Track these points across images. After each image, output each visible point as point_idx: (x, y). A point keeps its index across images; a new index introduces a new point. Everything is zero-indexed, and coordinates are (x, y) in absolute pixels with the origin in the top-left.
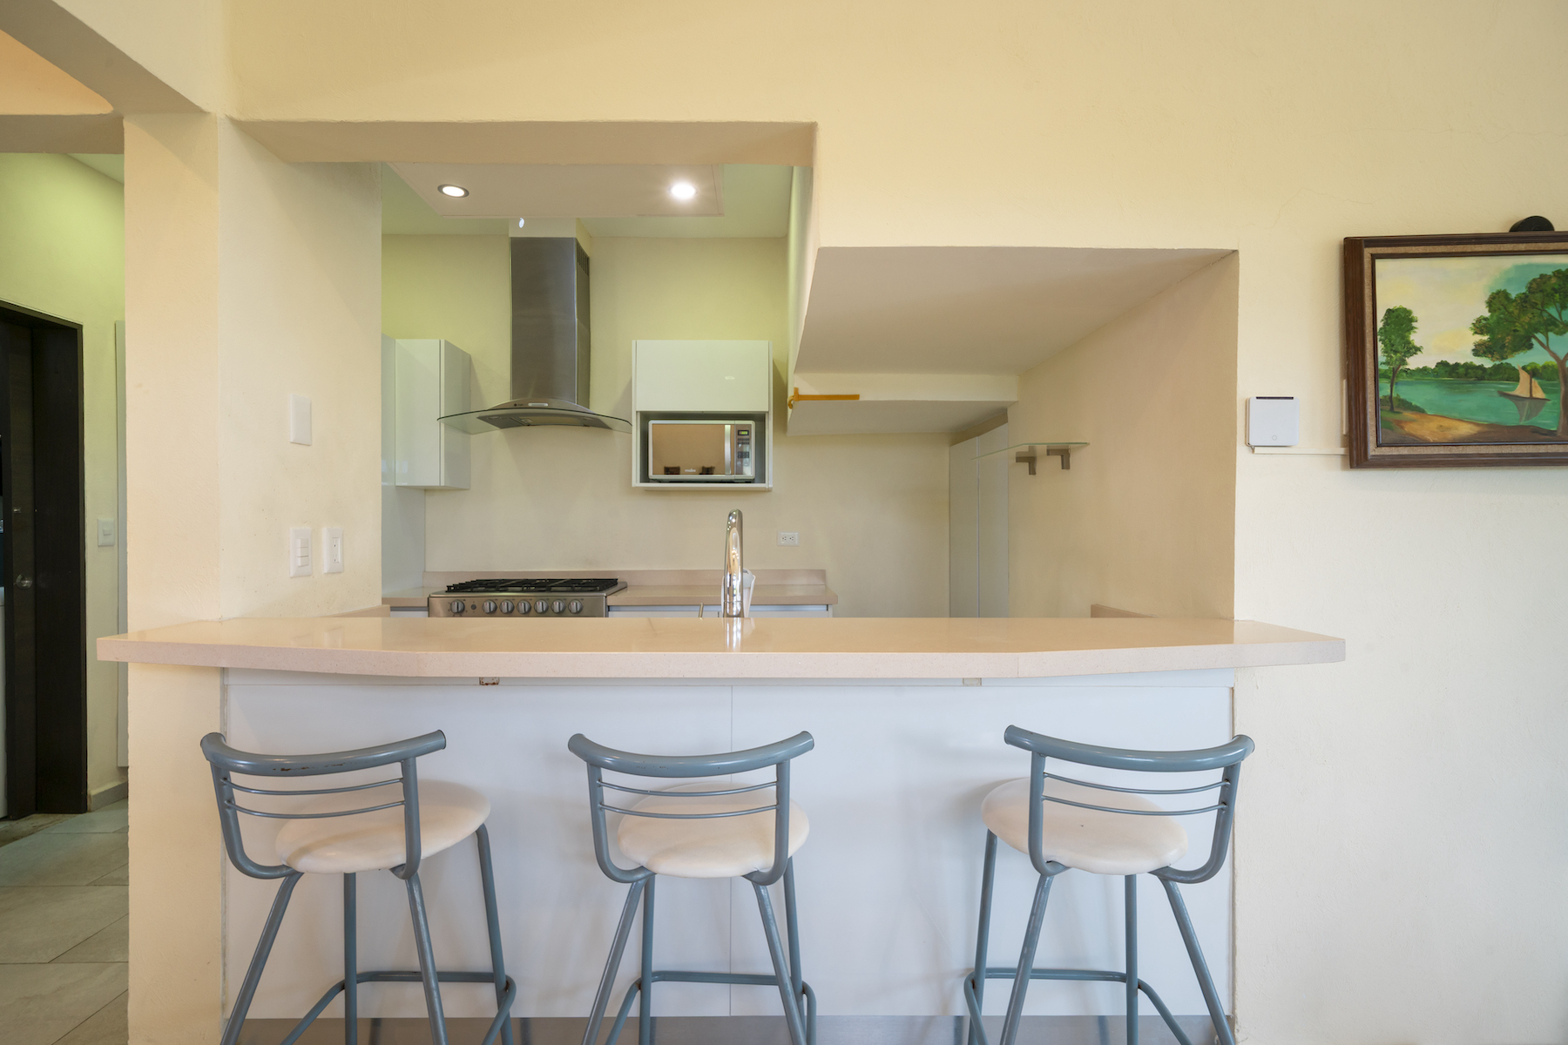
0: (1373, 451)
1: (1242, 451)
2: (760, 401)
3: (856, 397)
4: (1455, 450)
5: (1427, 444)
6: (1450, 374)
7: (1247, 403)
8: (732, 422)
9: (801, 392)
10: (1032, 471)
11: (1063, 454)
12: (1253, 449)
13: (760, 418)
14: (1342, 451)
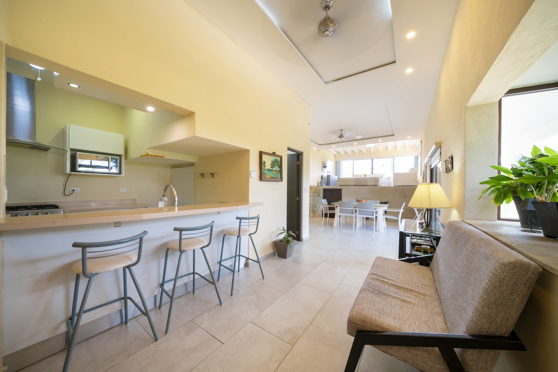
0: (263, 179)
1: (250, 178)
2: (121, 152)
3: (164, 157)
4: (269, 179)
5: (266, 178)
6: (269, 170)
7: (251, 171)
8: (112, 156)
9: (149, 154)
10: (203, 177)
11: (213, 175)
12: (251, 178)
13: (120, 156)
14: (259, 179)
